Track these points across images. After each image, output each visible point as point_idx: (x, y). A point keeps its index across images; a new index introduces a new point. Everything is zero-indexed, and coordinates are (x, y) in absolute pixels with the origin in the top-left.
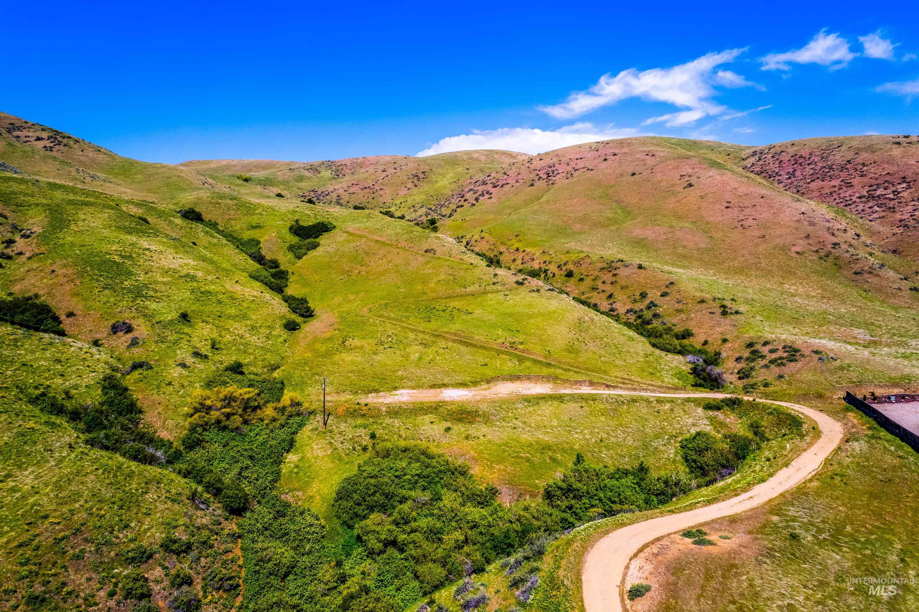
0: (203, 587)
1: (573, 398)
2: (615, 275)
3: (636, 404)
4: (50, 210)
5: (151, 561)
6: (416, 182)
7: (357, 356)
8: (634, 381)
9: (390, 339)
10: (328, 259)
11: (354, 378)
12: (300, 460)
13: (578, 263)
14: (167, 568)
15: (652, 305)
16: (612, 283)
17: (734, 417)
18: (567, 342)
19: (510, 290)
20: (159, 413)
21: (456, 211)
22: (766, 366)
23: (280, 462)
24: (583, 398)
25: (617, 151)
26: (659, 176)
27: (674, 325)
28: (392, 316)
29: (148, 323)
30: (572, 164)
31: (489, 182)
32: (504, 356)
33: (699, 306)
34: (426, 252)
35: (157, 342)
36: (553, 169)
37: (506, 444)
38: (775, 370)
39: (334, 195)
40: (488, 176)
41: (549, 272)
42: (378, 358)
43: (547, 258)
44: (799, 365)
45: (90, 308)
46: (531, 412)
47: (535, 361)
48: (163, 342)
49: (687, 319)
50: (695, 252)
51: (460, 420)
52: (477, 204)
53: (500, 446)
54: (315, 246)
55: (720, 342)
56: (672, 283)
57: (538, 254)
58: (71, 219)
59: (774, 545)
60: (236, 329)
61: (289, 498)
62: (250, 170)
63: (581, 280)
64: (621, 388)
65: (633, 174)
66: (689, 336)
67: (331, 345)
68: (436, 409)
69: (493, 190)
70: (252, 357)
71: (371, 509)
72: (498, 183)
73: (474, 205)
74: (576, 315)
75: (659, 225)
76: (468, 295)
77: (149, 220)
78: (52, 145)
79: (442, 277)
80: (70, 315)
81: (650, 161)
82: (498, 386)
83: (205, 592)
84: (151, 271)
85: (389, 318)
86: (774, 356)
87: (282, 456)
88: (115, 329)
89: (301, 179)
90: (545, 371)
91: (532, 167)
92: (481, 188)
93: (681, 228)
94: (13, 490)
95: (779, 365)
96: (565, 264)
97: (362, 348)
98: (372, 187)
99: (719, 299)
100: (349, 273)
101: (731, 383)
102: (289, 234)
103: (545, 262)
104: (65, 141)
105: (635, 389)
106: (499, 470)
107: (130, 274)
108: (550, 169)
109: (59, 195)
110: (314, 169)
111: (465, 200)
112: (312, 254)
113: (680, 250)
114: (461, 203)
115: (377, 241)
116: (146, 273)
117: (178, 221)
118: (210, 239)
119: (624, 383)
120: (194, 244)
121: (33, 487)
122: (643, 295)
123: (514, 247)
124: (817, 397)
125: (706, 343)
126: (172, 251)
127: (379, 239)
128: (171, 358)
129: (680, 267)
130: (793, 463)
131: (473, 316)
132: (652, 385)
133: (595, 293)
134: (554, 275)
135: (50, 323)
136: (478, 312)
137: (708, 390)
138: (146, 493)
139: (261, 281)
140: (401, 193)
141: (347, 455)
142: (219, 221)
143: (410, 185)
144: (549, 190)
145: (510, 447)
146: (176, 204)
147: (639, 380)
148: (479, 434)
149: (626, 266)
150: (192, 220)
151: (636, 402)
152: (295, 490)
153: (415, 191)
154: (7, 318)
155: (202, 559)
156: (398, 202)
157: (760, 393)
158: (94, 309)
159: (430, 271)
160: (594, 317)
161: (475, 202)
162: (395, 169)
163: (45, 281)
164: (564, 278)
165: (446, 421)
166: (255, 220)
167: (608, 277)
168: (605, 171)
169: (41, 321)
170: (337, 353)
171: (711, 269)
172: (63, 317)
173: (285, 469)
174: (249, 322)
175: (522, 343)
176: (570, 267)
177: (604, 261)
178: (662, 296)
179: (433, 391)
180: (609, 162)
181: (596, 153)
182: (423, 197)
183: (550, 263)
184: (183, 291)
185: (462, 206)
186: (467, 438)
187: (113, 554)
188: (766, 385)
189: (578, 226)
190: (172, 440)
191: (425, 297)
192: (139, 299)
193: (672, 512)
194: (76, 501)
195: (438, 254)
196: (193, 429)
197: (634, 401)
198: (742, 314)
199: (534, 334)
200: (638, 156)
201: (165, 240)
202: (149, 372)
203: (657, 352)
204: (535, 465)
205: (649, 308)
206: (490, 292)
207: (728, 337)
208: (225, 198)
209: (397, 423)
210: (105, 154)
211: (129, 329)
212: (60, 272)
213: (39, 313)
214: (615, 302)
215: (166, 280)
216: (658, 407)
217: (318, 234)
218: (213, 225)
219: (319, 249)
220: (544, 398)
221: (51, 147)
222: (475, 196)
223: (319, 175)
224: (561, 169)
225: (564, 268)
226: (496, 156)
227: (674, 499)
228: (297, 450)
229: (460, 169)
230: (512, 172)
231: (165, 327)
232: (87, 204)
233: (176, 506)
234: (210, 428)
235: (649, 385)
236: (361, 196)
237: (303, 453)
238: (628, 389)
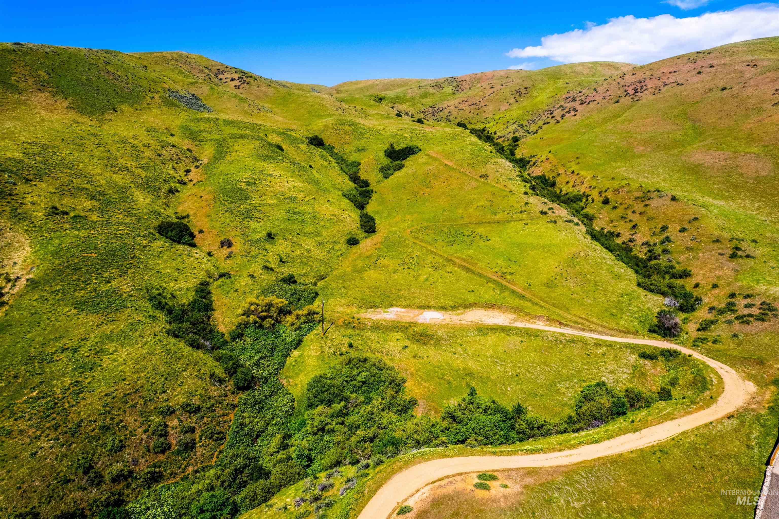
0: (200, 436)
1: (520, 332)
2: (646, 205)
3: (572, 344)
4: (218, 143)
5: (173, 415)
6: (518, 98)
7: (380, 274)
8: (589, 321)
9: (411, 261)
10: (405, 180)
11: (368, 293)
12: (299, 356)
13: (617, 191)
14: (181, 421)
15: (668, 239)
16: (640, 214)
17: (661, 369)
18: (550, 277)
19: (532, 220)
20: (223, 312)
21: (541, 128)
22: (730, 322)
23: (286, 357)
24: (530, 333)
25: (715, 62)
26: (750, 91)
27: (678, 263)
28: (426, 238)
29: (242, 241)
30: (664, 79)
31: (577, 99)
32: (490, 285)
33: (712, 245)
34: (481, 177)
35: (242, 257)
36: (643, 84)
37: (439, 367)
38: (737, 326)
39: (446, 111)
40: (580, 92)
41: (590, 198)
42: (395, 277)
43: (594, 183)
44: (765, 324)
45: (212, 227)
46: (476, 341)
47: (513, 292)
48: (246, 256)
49: (693, 258)
50: (752, 181)
51: (417, 341)
52: (561, 121)
53: (435, 367)
54: (400, 167)
55: (711, 286)
56: (696, 219)
57: (589, 178)
58: (228, 150)
59: (528, 502)
60: (307, 244)
61: (284, 382)
62: (387, 89)
63: (615, 208)
64: (571, 327)
65: (724, 89)
66: (686, 276)
67: (366, 263)
68: (407, 328)
69: (579, 108)
70: (309, 268)
71: (322, 401)
72: (586, 100)
73: (558, 122)
74: (574, 250)
75: (723, 149)
76: (494, 222)
77: (284, 147)
78: (239, 84)
79: (482, 203)
80: (201, 232)
81: (749, 72)
82: (470, 313)
83: (201, 439)
84: (265, 195)
85: (422, 241)
86: (746, 312)
87: (291, 351)
88: (222, 244)
89: (426, 95)
90: (518, 302)
91: (623, 82)
92: (569, 105)
93: (746, 153)
94: (115, 360)
95: (743, 322)
96: (606, 191)
97: (387, 267)
98: (478, 103)
99: (737, 240)
100: (415, 194)
101: (687, 333)
102: (383, 157)
103: (590, 187)
104: (248, 80)
105: (583, 330)
106: (424, 387)
107: (248, 198)
108: (639, 85)
109: (228, 130)
110: (438, 85)
111: (553, 117)
112: (398, 174)
113: (734, 179)
114: (548, 120)
115: (446, 165)
116: (260, 197)
117: (304, 147)
118: (323, 162)
119: (576, 322)
120: (311, 166)
121: (124, 360)
122: (664, 228)
123: (570, 170)
124: (757, 363)
125: (697, 286)
126: (289, 175)
127: (448, 163)
128: (247, 269)
129: (723, 197)
130: (644, 431)
131: (488, 243)
132: (605, 327)
133: (622, 223)
134: (593, 201)
135: (187, 238)
136: (494, 239)
137: (660, 337)
138: (185, 371)
139: (349, 199)
140: (503, 109)
141: (329, 357)
142: (336, 146)
143: (512, 101)
144: (632, 106)
145: (441, 370)
146: (309, 130)
147: (595, 320)
148: (425, 355)
149: (661, 197)
150: (315, 145)
151: (574, 343)
152: (290, 377)
153: (515, 106)
154: (164, 234)
155: (205, 418)
156: (497, 117)
157: (705, 349)
158: (215, 228)
159: (475, 197)
160: (590, 253)
161: (559, 119)
162: (502, 85)
163: (196, 204)
164: (601, 205)
165: (408, 339)
166: (361, 144)
167: (639, 207)
168: (696, 86)
169: (182, 236)
170: (368, 269)
171: (759, 201)
172: (196, 233)
173: (289, 361)
174: (319, 238)
175: (512, 274)
176: (610, 195)
177: (641, 191)
178: (680, 231)
179: (417, 311)
180: (703, 75)
181: (692, 65)
182: (520, 112)
183: (594, 188)
184: (282, 211)
185: (548, 123)
186: (415, 357)
187: (152, 407)
188: (715, 342)
189: (641, 148)
190: (225, 332)
191: (461, 222)
192: (246, 220)
193: (495, 453)
194: (143, 372)
195: (489, 181)
196: (238, 327)
197: (573, 341)
198: (753, 258)
199: (526, 265)
200: (736, 68)
201: (288, 165)
202: (227, 281)
203: (640, 291)
204: (452, 387)
205: (662, 243)
206: (514, 221)
207: (721, 283)
208: (345, 124)
209: (373, 336)
210: (273, 87)
211: (230, 245)
212: (204, 198)
213: (181, 231)
214: (636, 233)
215: (273, 202)
216: (593, 350)
217: (405, 156)
218: (330, 149)
219: (403, 170)
220: (496, 329)
221: (239, 86)
222: (562, 113)
223: (442, 91)
224: (650, 84)
225: (603, 195)
226: (599, 68)
227: (531, 440)
228: (300, 349)
229: (560, 84)
230: (602, 88)
231: (252, 244)
232: (242, 137)
233: (200, 382)
234: (250, 326)
235: (602, 326)
236: (467, 112)
237: (303, 351)
238: (577, 329)
